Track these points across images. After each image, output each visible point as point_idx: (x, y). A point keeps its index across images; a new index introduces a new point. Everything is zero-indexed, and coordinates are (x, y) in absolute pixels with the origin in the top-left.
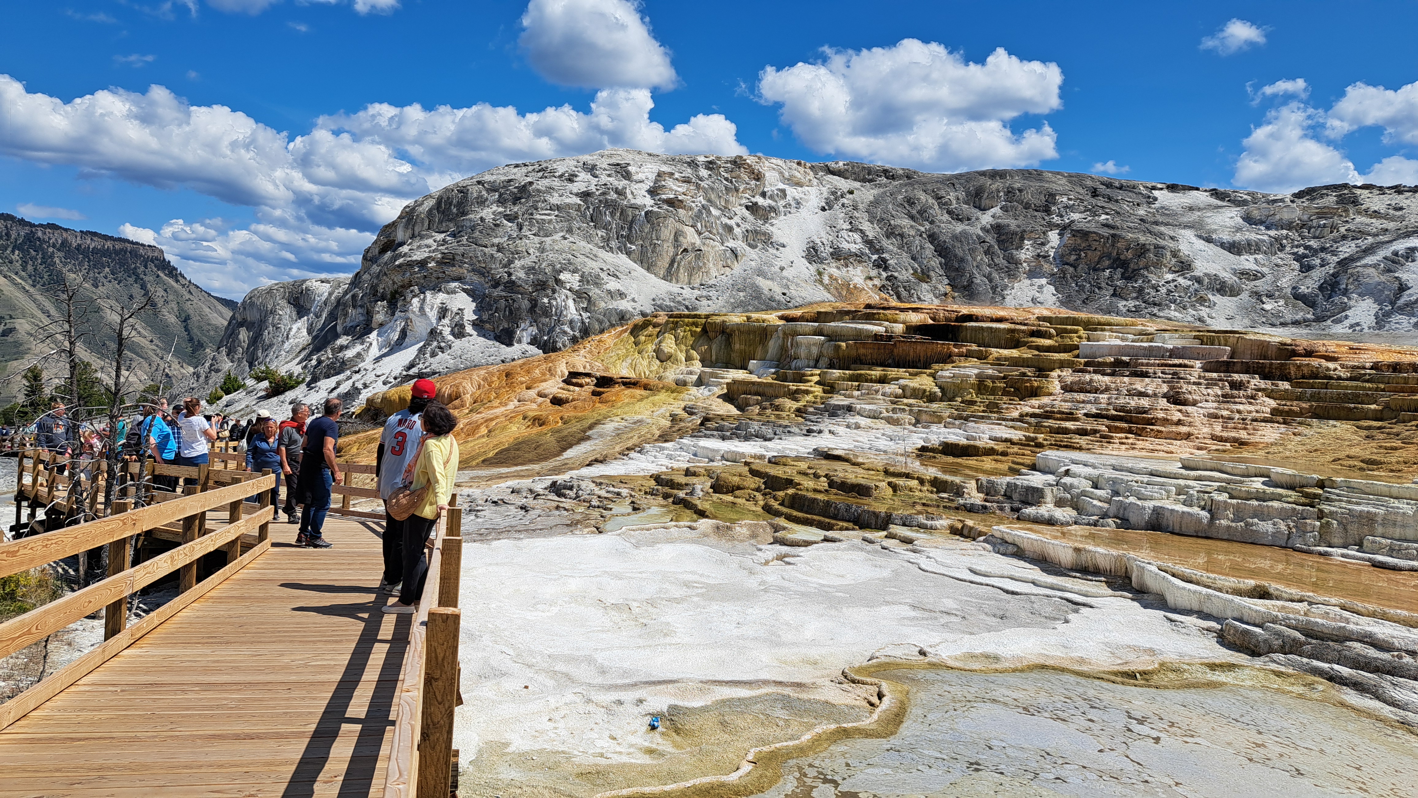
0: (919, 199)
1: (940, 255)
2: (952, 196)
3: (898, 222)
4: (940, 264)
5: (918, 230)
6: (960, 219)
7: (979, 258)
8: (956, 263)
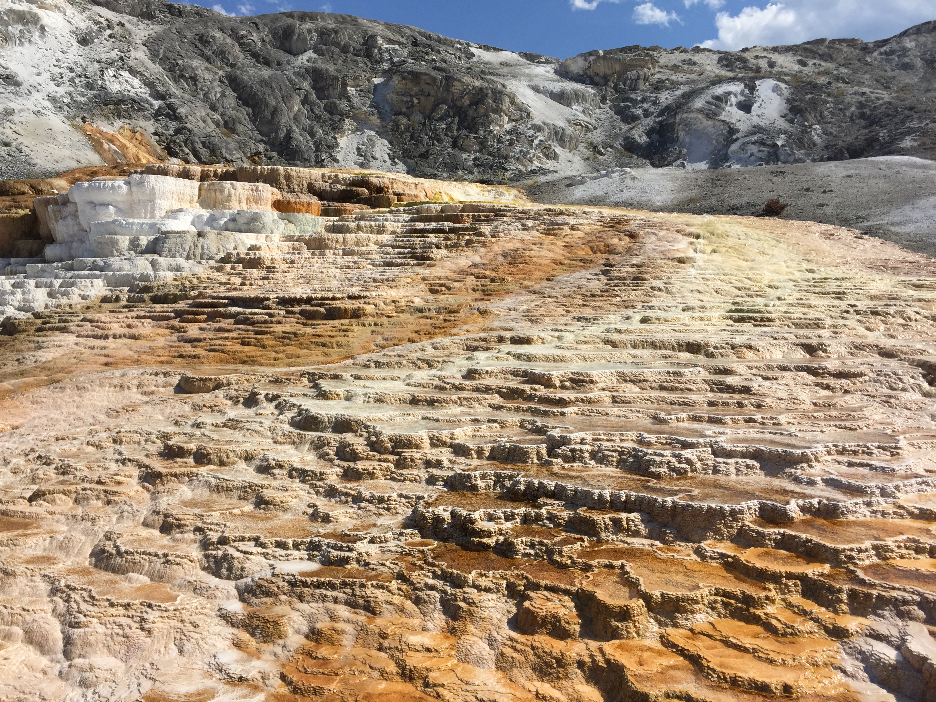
0: (213, 37)
1: (246, 104)
2: (255, 37)
3: (188, 62)
4: (248, 115)
5: (216, 73)
6: (267, 63)
7: (296, 108)
8: (267, 114)
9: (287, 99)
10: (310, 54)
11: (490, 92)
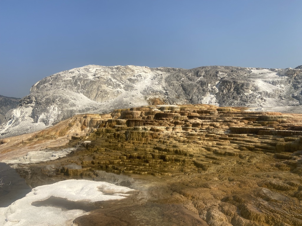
1: (184, 90)
2: (190, 74)
3: (173, 82)
4: (184, 93)
5: (179, 84)
6: (191, 80)
7: (195, 91)
8: (188, 93)
9: (193, 89)
10: (202, 77)
11: (246, 84)
